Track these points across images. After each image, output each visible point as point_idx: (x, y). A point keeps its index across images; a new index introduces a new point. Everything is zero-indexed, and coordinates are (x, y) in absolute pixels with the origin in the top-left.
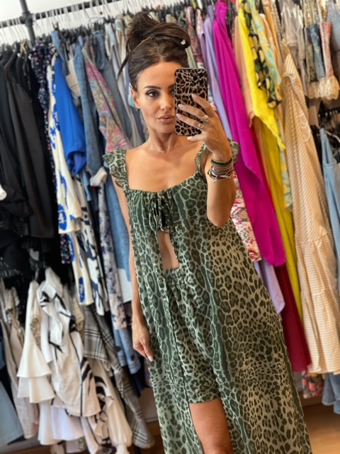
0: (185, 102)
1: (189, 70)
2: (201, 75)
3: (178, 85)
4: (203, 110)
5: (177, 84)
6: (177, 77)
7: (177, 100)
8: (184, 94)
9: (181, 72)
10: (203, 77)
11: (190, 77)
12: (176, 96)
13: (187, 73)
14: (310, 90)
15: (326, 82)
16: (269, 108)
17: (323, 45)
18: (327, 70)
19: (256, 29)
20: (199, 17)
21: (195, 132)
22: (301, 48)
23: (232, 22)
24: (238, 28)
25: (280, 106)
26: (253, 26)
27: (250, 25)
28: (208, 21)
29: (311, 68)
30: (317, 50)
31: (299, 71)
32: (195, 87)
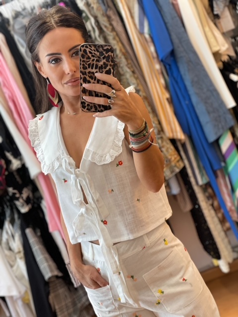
0: (91, 77)
1: (95, 46)
2: (107, 51)
3: (83, 61)
4: (110, 86)
5: (82, 59)
6: (82, 52)
7: (82, 76)
8: (90, 70)
9: (87, 47)
10: (110, 53)
11: (96, 53)
12: (81, 72)
13: (93, 48)
21: (102, 108)
32: (101, 63)
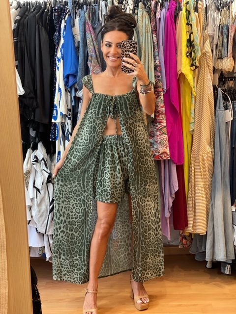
14: (217, 63)
15: (227, 60)
16: (191, 69)
17: (229, 38)
18: (229, 53)
19: (192, 21)
20: (159, 8)
22: (216, 37)
23: (178, 14)
24: (181, 18)
25: (197, 70)
26: (190, 18)
27: (189, 18)
28: (164, 10)
29: (220, 50)
30: (225, 40)
31: (212, 51)
